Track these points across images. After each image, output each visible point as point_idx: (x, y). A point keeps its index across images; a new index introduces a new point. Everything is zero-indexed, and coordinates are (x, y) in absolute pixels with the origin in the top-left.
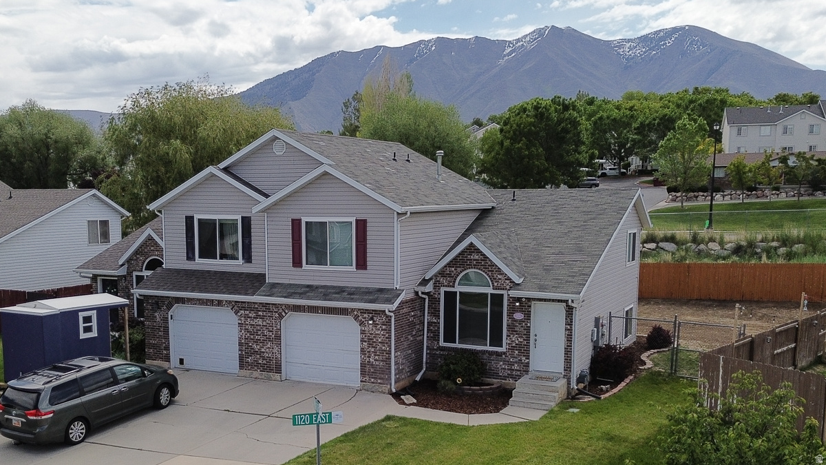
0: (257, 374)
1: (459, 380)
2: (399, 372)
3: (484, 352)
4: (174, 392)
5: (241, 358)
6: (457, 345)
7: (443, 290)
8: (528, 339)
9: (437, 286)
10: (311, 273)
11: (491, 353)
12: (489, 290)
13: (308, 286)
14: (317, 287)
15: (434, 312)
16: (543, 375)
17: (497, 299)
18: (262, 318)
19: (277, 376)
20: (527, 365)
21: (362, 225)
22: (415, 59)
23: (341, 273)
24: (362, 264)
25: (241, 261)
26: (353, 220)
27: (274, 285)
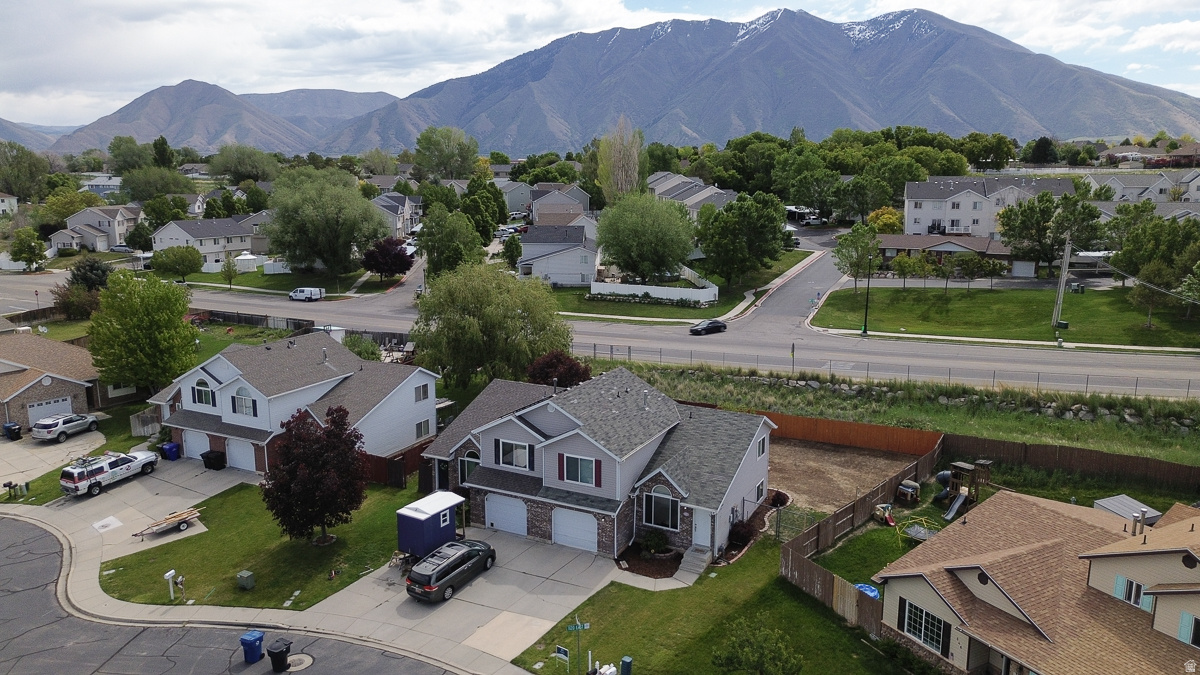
0: (537, 539)
1: (653, 551)
2: (618, 545)
3: (668, 531)
4: (493, 559)
5: (528, 530)
6: (652, 525)
7: (645, 494)
8: (691, 527)
9: (641, 491)
10: (569, 485)
11: (672, 532)
12: (670, 498)
13: (568, 492)
14: (573, 493)
15: (640, 506)
16: (700, 548)
17: (675, 504)
18: (541, 508)
19: (549, 542)
20: (691, 541)
21: (598, 463)
22: (652, 41)
23: (587, 487)
24: (598, 484)
25: (527, 469)
26: (593, 459)
27: (548, 489)
